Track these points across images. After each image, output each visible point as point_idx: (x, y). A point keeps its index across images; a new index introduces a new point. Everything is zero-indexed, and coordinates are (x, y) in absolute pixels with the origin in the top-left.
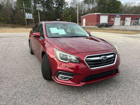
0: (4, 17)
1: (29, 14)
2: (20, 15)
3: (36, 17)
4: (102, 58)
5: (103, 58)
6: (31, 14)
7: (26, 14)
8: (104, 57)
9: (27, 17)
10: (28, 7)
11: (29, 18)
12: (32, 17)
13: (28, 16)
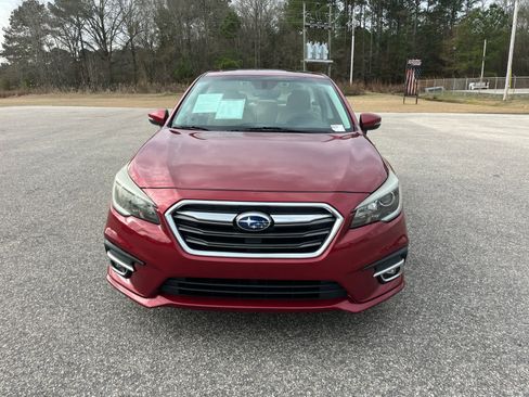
0: (241, 57)
1: (317, 45)
2: (291, 51)
3: (342, 56)
4: (246, 218)
5: (249, 221)
6: (325, 46)
7: (309, 45)
8: (252, 218)
9: (310, 56)
10: (316, 22)
11: (318, 59)
12: (326, 57)
13: (314, 54)
